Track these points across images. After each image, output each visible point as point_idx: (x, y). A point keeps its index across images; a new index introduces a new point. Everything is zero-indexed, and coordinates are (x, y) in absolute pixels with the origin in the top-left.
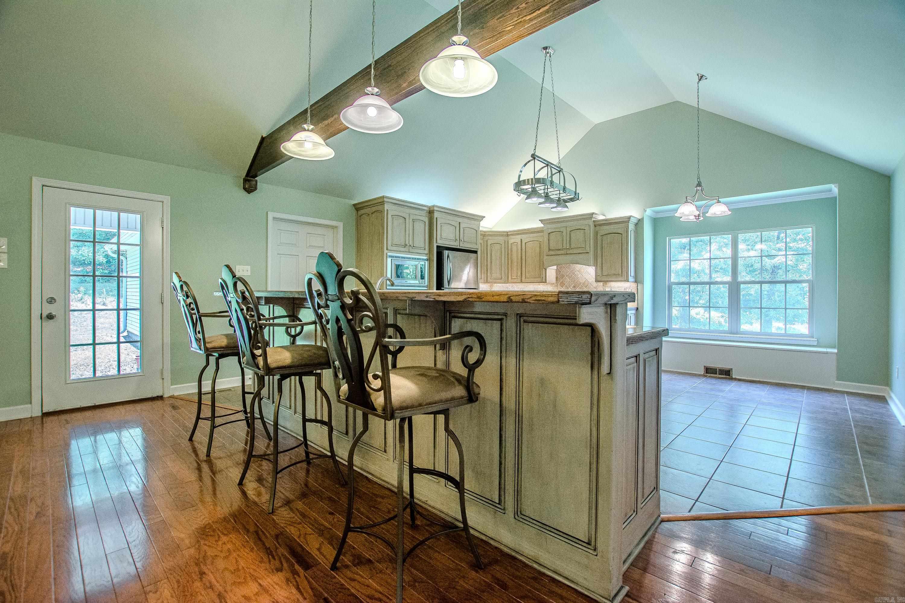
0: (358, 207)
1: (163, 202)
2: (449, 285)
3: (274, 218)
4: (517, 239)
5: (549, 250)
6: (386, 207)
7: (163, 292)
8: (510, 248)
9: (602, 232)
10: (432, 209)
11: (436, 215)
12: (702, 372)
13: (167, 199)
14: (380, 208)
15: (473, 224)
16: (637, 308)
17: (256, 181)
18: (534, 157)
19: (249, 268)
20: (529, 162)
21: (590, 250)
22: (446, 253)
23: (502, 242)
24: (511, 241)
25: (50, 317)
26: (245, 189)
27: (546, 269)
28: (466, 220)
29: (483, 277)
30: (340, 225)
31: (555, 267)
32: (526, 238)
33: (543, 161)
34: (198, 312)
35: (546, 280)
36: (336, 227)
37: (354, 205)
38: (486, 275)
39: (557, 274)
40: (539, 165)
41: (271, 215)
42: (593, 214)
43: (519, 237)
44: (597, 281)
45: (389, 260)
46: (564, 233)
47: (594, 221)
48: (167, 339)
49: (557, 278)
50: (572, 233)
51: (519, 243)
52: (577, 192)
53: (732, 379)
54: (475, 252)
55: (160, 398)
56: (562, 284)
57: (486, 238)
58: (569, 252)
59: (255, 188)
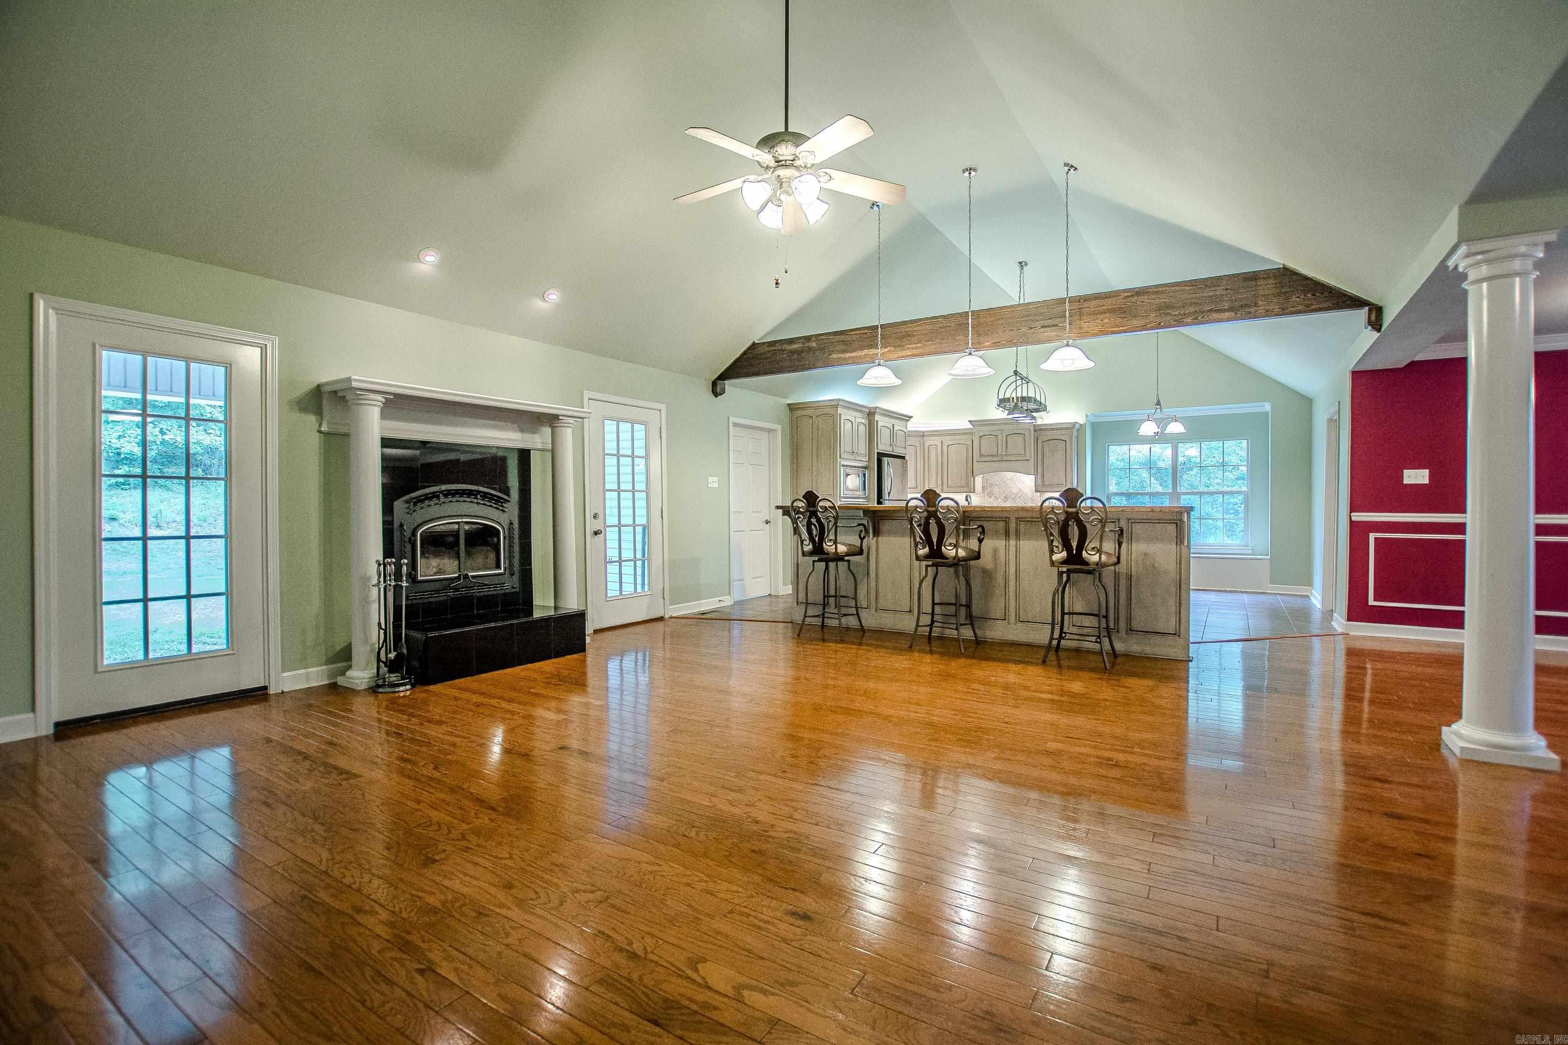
0: (792, 408)
2: (886, 495)
3: (735, 425)
4: (936, 441)
5: (981, 455)
6: (840, 410)
7: (662, 505)
8: (926, 450)
9: (1043, 438)
10: (872, 411)
11: (877, 417)
13: (663, 407)
14: (832, 411)
15: (902, 426)
17: (725, 385)
18: (1016, 373)
19: (716, 479)
21: (1030, 458)
22: (885, 460)
23: (918, 444)
24: (928, 443)
25: (596, 533)
26: (712, 389)
27: (974, 478)
28: (898, 422)
30: (779, 429)
31: (983, 476)
32: (948, 440)
35: (974, 489)
36: (776, 431)
37: (789, 405)
39: (986, 483)
41: (732, 419)
43: (938, 438)
44: (1037, 491)
45: (842, 468)
46: (1000, 438)
47: (1034, 426)
48: (666, 558)
49: (986, 489)
50: (1008, 437)
51: (940, 446)
52: (1049, 404)
54: (903, 458)
55: (661, 619)
56: (990, 495)
58: (1005, 458)
59: (723, 392)
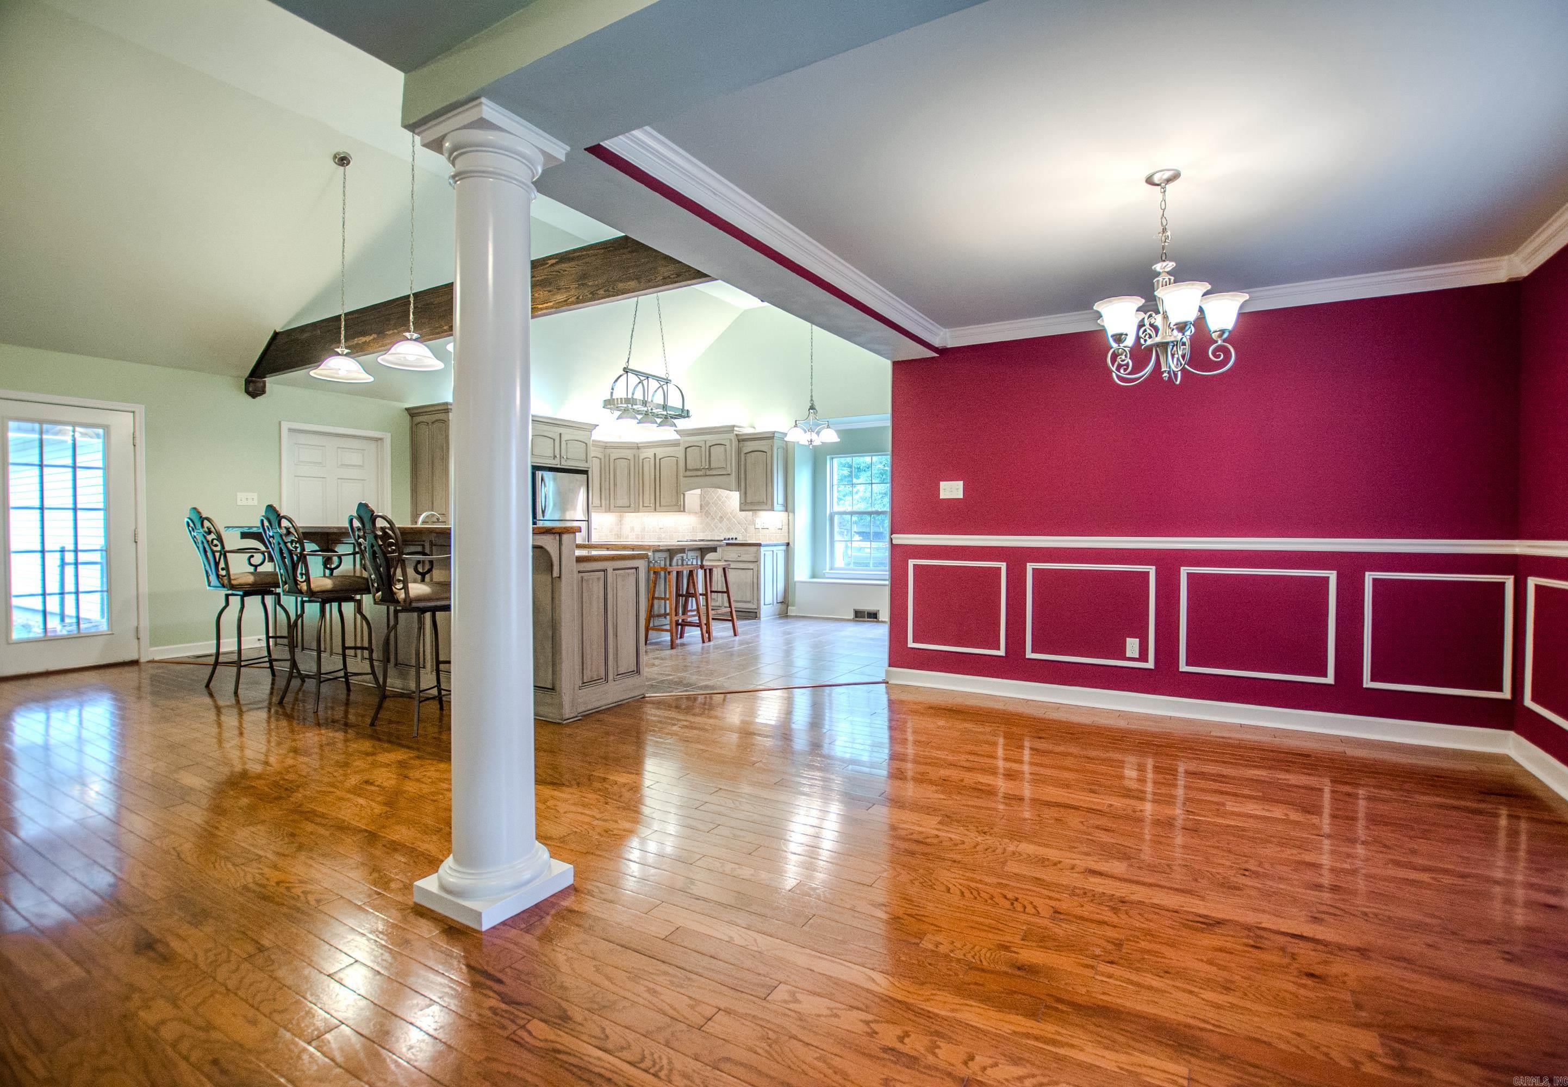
0: (413, 413)
1: (134, 412)
2: (543, 516)
3: (290, 430)
5: (687, 469)
6: (451, 415)
7: (136, 528)
8: (640, 464)
9: (746, 450)
12: (852, 616)
13: (140, 409)
14: (443, 416)
15: (580, 435)
16: (788, 544)
17: (264, 383)
18: (627, 369)
19: (255, 496)
20: (621, 376)
21: (731, 471)
22: (540, 474)
23: (630, 457)
24: (642, 456)
26: (247, 392)
27: (684, 494)
28: (569, 431)
29: (603, 504)
30: (387, 437)
31: (698, 491)
32: (661, 452)
33: (637, 373)
34: (223, 547)
35: (684, 508)
36: (381, 439)
37: (407, 409)
38: (608, 502)
39: (701, 501)
40: (633, 379)
41: (285, 426)
42: (734, 426)
43: (653, 451)
44: (741, 510)
46: (703, 449)
47: (737, 435)
48: (144, 590)
49: (701, 506)
50: (712, 448)
51: (653, 459)
52: (686, 408)
53: (878, 622)
54: (585, 472)
55: (134, 663)
57: (608, 451)
58: (708, 473)
59: (262, 391)
